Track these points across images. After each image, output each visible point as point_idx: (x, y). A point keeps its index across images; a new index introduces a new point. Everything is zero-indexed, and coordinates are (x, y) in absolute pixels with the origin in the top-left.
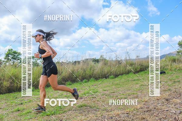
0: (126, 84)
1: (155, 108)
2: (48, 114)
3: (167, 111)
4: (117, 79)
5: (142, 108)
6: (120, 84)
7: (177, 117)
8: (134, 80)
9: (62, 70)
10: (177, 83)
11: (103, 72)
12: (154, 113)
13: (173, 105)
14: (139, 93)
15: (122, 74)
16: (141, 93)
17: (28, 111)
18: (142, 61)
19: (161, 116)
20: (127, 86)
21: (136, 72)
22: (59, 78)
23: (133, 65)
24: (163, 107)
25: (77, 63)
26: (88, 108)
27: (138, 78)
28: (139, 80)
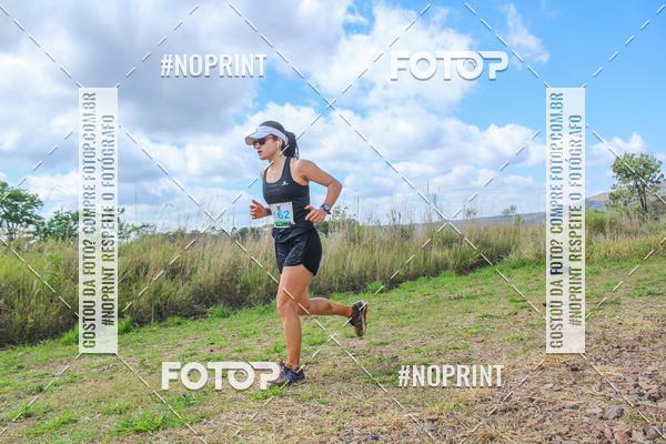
0: (429, 313)
1: (532, 400)
2: (138, 427)
3: (573, 407)
4: (394, 294)
5: (484, 401)
6: (405, 314)
7: (608, 432)
8: (459, 298)
9: (192, 262)
10: (610, 309)
11: (347, 269)
12: (527, 417)
13: (594, 388)
14: (475, 347)
15: (414, 277)
16: (481, 345)
17: (65, 417)
18: (486, 229)
19: (552, 427)
20: (431, 319)
21: (465, 269)
22: (181, 290)
23: (455, 245)
24: (560, 396)
25: (250, 238)
26: (290, 400)
27: (473, 290)
28: (473, 298)
